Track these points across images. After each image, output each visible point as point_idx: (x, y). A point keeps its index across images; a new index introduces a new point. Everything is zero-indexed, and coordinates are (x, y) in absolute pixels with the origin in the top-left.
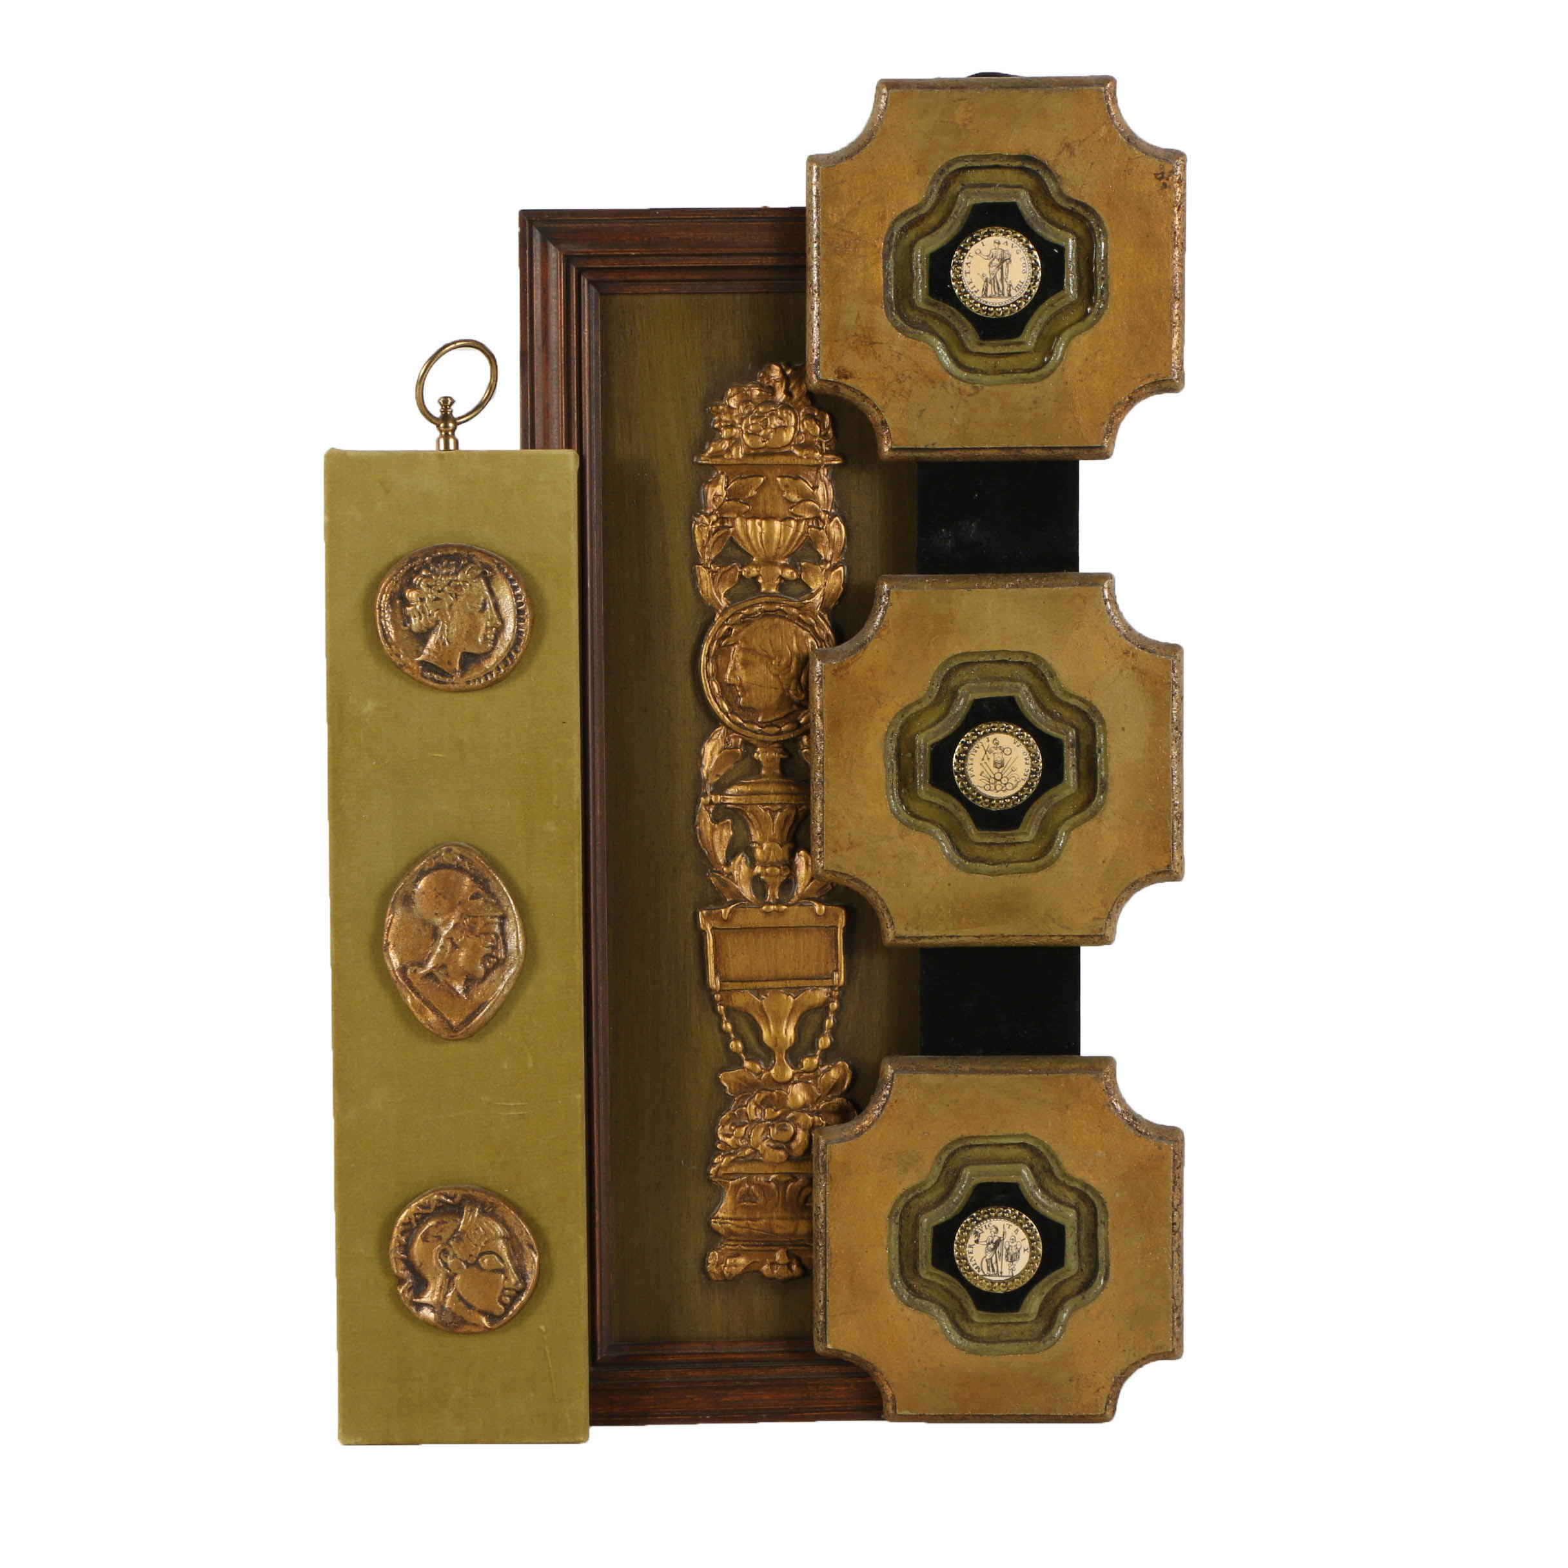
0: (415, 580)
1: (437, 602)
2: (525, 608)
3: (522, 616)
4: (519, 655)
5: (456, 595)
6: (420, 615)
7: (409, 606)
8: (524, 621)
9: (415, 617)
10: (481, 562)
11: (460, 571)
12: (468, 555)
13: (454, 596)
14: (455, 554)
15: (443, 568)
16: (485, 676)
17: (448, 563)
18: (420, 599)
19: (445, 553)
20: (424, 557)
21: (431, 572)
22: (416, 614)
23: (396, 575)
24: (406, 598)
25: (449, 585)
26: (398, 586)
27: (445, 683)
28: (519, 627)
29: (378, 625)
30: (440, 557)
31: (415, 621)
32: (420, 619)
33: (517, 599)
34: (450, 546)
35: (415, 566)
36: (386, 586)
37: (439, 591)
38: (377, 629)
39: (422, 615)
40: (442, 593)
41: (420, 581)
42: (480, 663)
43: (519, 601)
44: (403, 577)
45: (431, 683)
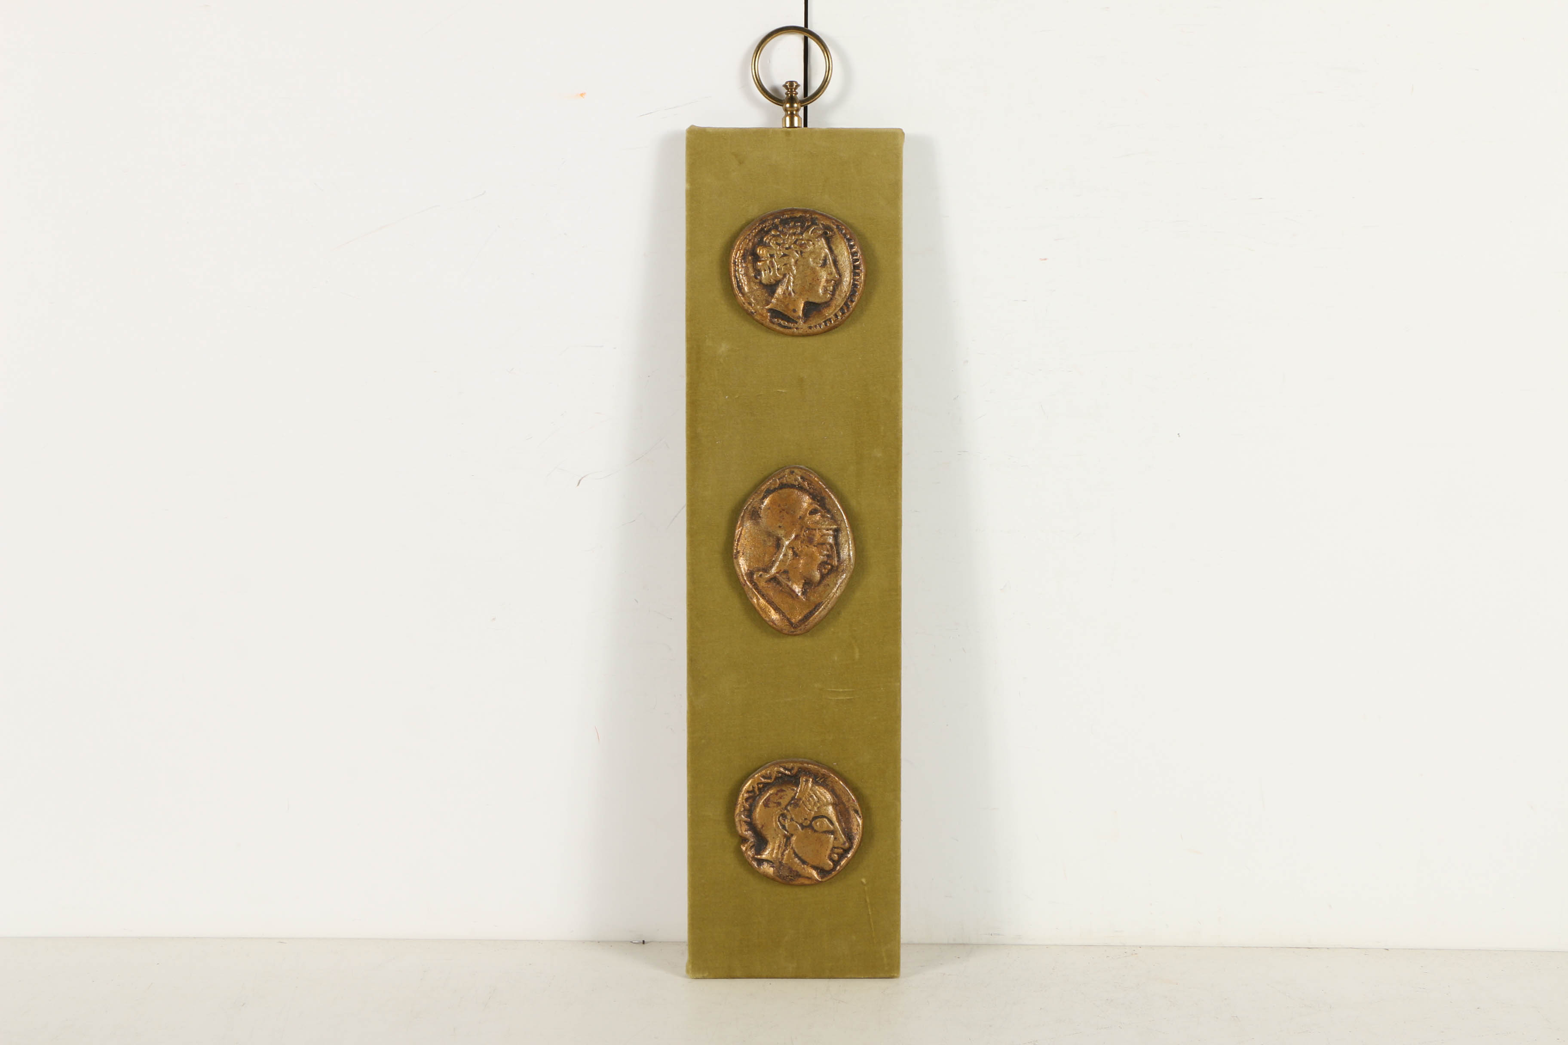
0: (765, 239)
1: (785, 258)
2: (860, 264)
3: (857, 271)
4: (854, 304)
5: (801, 252)
6: (770, 269)
7: (760, 261)
8: (859, 275)
9: (765, 271)
10: (822, 224)
11: (804, 232)
12: (812, 218)
13: (799, 253)
14: (801, 217)
15: (790, 228)
16: (825, 322)
17: (794, 224)
18: (770, 255)
20: (773, 219)
21: (779, 231)
22: (767, 268)
23: (749, 235)
24: (757, 255)
25: (795, 243)
26: (751, 244)
27: (790, 328)
28: (854, 280)
29: (733, 278)
30: (787, 219)
31: (765, 275)
32: (770, 272)
33: (853, 256)
35: (765, 227)
36: (741, 244)
37: (787, 249)
38: (732, 282)
39: (772, 270)
41: (770, 240)
42: (820, 311)
43: (855, 258)
44: (755, 236)
45: (778, 328)
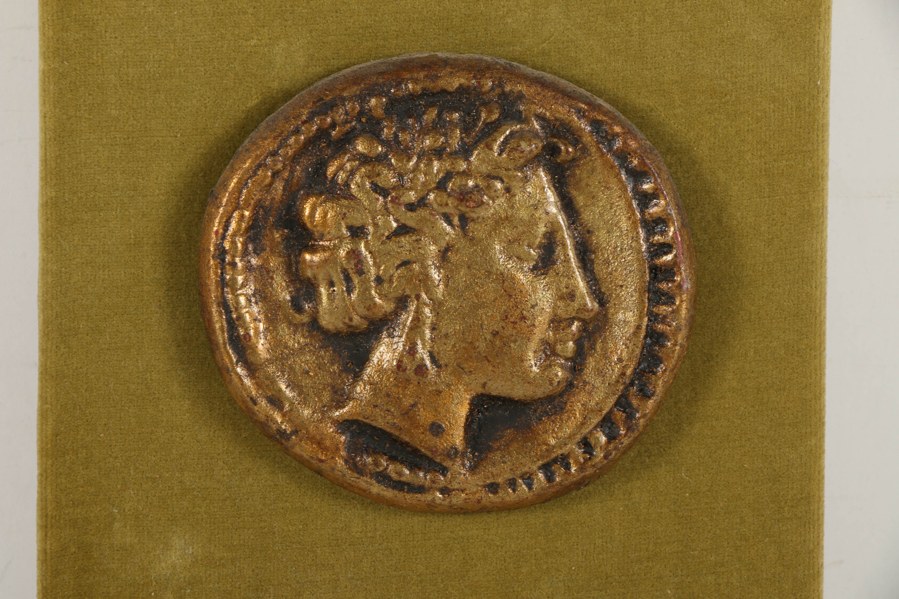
0: (331, 170)
1: (404, 240)
2: (675, 263)
3: (664, 286)
4: (651, 403)
5: (464, 219)
6: (348, 279)
7: (313, 250)
8: (670, 299)
9: (331, 284)
10: (540, 117)
11: (475, 145)
12: (503, 95)
13: (456, 221)
14: (462, 90)
15: (424, 132)
16: (546, 468)
17: (439, 115)
18: (350, 228)
19: (429, 84)
20: (362, 99)
21: (383, 143)
22: (338, 277)
23: (274, 154)
24: (304, 226)
25: (441, 186)
26: (279, 186)
27: (421, 489)
28: (654, 317)
29: (214, 309)
30: (412, 96)
31: (331, 297)
32: (349, 291)
33: (650, 232)
34: (446, 62)
35: (333, 125)
36: (242, 184)
37: (411, 207)
38: (210, 321)
39: (356, 280)
40: (423, 213)
41: (352, 173)
42: (528, 427)
43: (657, 238)
44: (295, 159)
45: (376, 489)
